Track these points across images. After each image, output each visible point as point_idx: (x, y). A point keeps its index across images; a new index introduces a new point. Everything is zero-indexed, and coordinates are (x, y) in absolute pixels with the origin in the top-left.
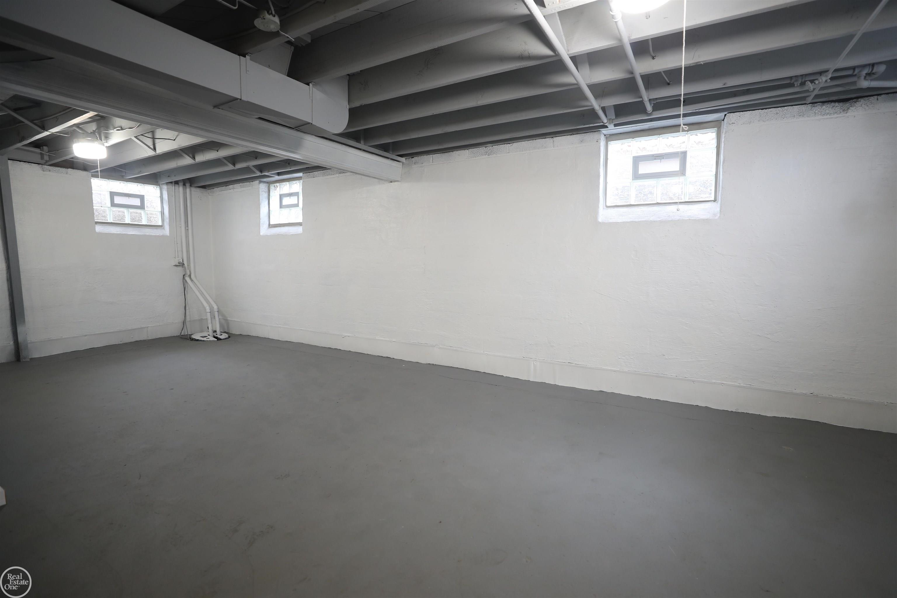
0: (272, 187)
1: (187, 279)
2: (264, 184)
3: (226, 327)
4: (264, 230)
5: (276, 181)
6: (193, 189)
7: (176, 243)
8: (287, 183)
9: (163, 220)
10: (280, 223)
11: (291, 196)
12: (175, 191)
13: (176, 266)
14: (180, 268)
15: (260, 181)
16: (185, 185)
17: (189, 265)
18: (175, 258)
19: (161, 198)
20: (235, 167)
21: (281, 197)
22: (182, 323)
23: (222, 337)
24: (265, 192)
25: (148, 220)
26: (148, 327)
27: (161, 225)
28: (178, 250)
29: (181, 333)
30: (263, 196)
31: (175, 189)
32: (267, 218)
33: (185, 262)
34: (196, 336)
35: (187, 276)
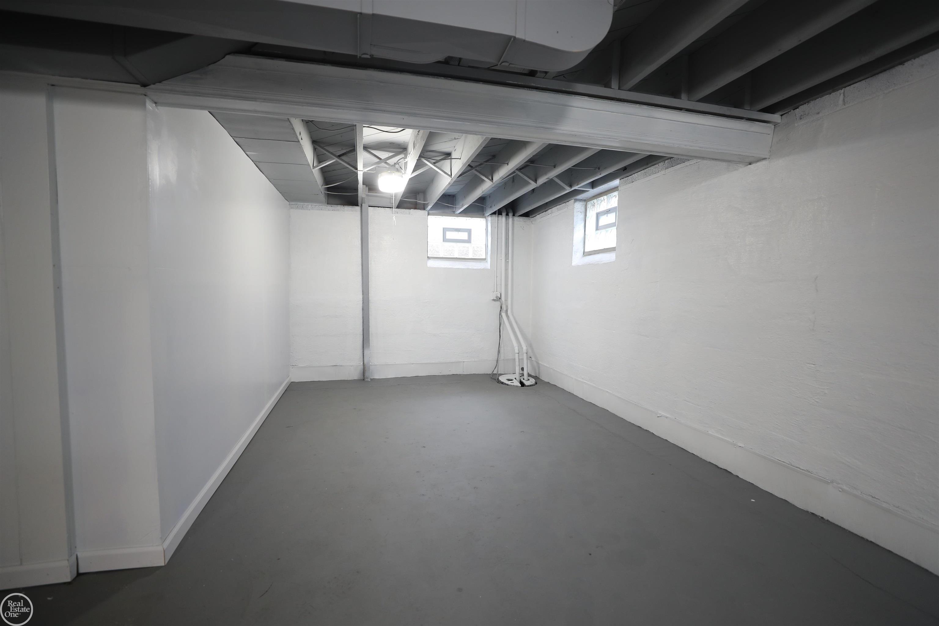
0: (589, 204)
1: (504, 314)
2: (580, 203)
3: (537, 371)
4: (577, 259)
5: (593, 197)
6: (516, 219)
7: (496, 276)
8: (605, 197)
9: (486, 253)
10: (595, 250)
11: (608, 213)
12: (498, 223)
13: (494, 300)
14: (498, 304)
15: (575, 199)
16: (508, 215)
17: (506, 300)
18: (493, 292)
19: (487, 230)
20: (536, 183)
21: (598, 215)
22: (496, 361)
23: (527, 383)
24: (581, 212)
25: (474, 254)
26: (465, 361)
27: (484, 258)
28: (498, 284)
29: (493, 371)
30: (578, 217)
31: (498, 220)
32: (582, 244)
33: (503, 298)
34: (503, 379)
35: (504, 311)
